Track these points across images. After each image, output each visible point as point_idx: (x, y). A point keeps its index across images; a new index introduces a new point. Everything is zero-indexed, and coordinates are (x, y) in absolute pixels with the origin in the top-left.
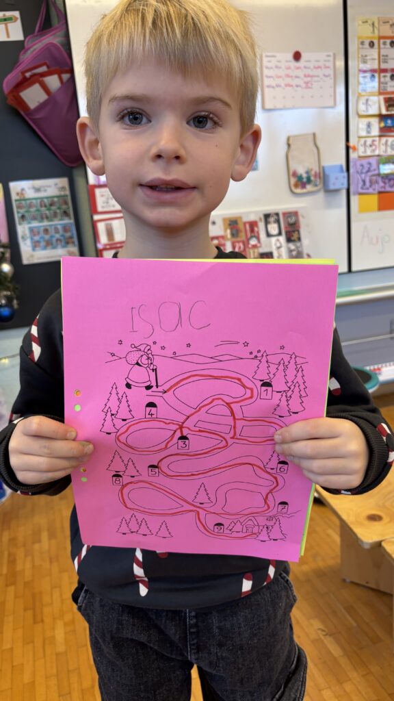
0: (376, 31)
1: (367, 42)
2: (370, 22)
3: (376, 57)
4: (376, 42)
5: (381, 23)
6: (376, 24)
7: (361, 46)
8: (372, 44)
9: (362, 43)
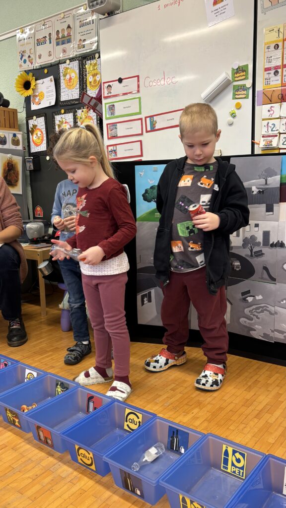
0: (281, 35)
1: (272, 46)
2: (276, 29)
3: (281, 56)
4: (280, 44)
5: (285, 28)
6: (281, 30)
7: (267, 50)
8: (277, 47)
9: (268, 48)
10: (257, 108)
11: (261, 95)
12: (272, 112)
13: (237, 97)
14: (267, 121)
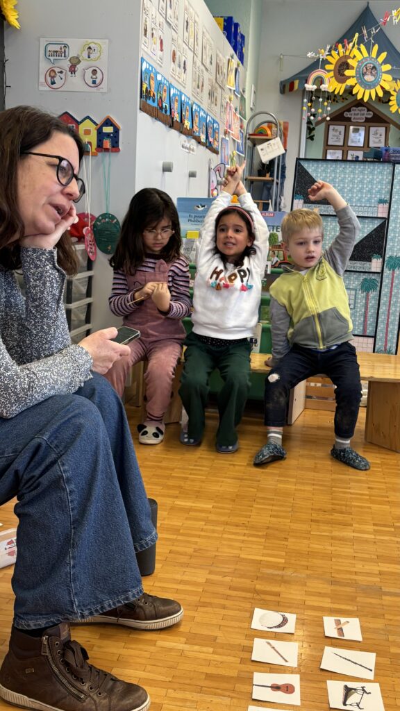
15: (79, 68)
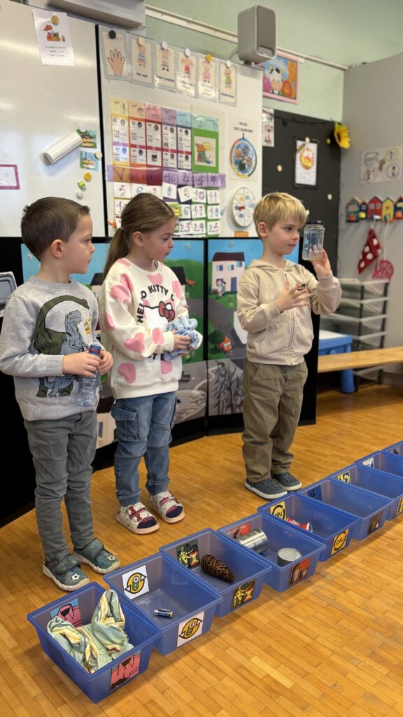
0: (126, 112)
2: (121, 104)
4: (126, 121)
5: (130, 105)
6: (126, 106)
7: (114, 123)
8: (123, 122)
9: (115, 120)
10: (108, 184)
11: (112, 170)
12: (123, 192)
13: (85, 165)
14: (119, 200)
15: (385, 166)
